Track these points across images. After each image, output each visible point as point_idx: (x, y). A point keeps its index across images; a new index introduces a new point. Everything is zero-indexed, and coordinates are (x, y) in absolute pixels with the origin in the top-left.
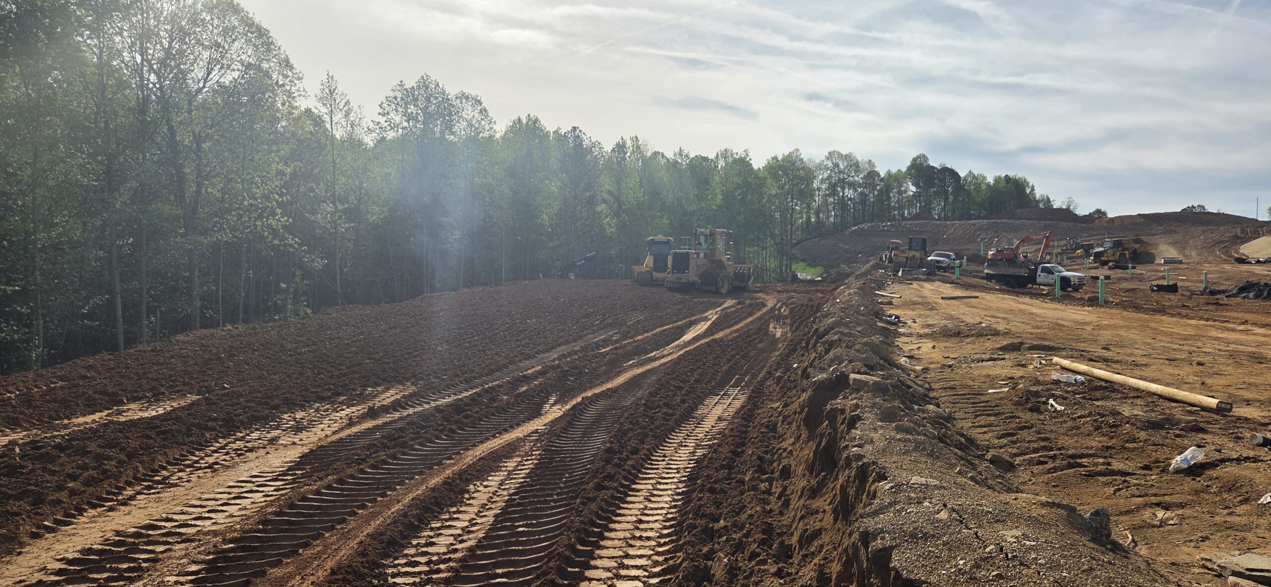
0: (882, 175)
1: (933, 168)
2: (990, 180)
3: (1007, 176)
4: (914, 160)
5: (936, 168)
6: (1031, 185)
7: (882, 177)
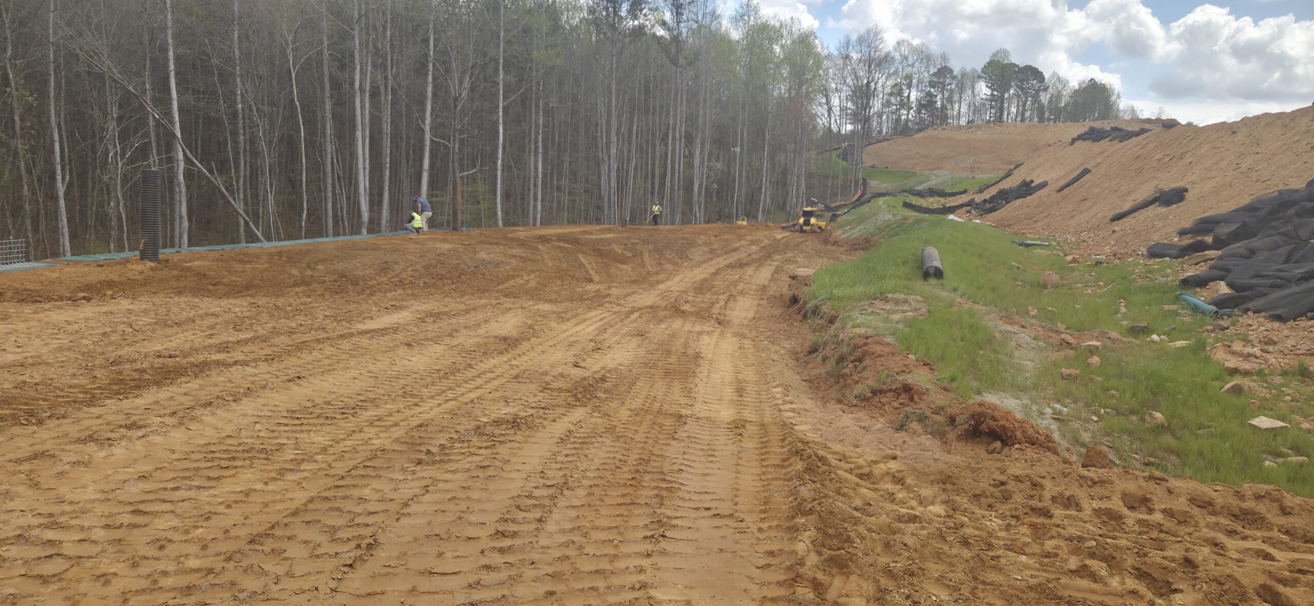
0: (956, 72)
1: (1014, 65)
2: (1074, 84)
3: (1092, 79)
4: (995, 54)
5: (1018, 66)
6: (1116, 92)
7: (955, 73)
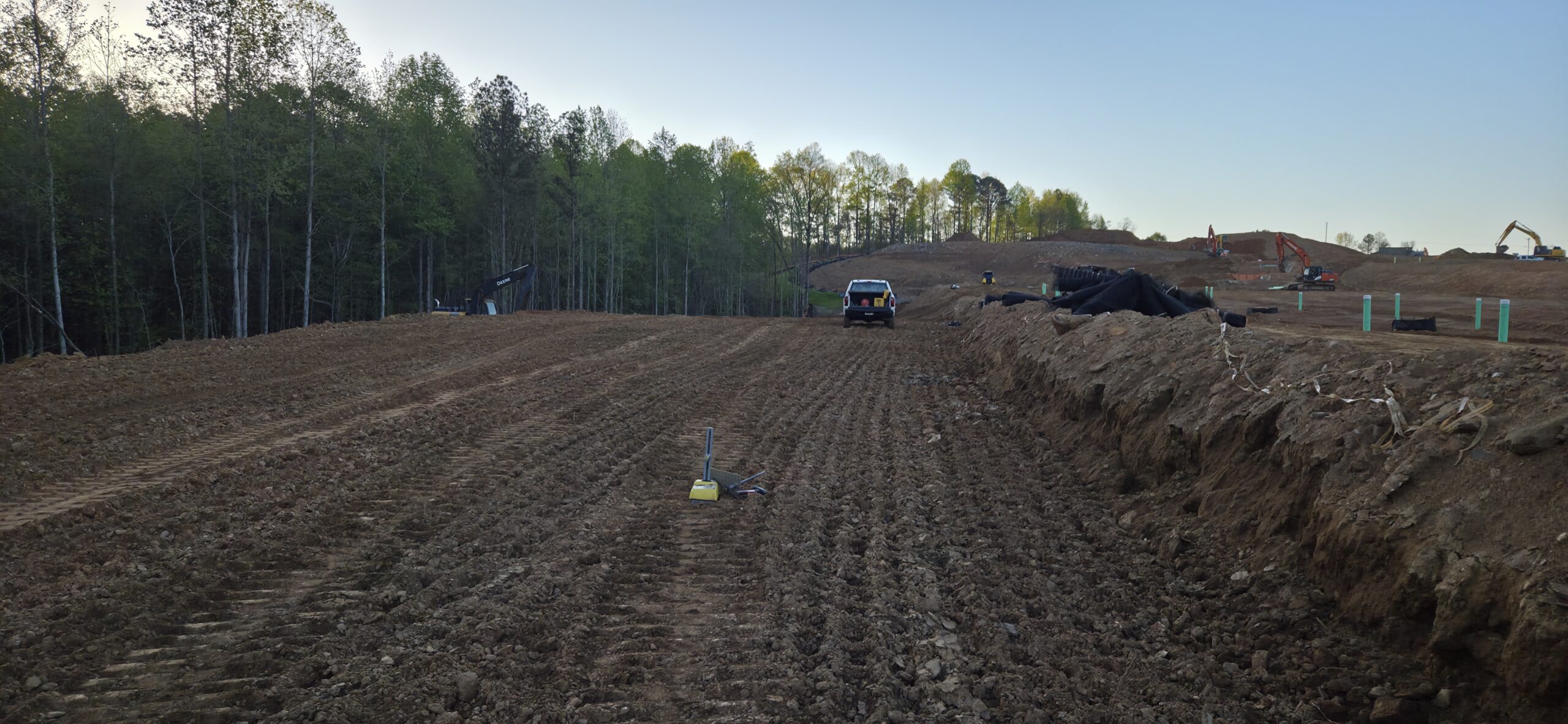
0: (916, 184)
1: (974, 177)
2: (1039, 195)
3: (1057, 190)
4: (954, 166)
5: (979, 178)
7: (915, 186)
